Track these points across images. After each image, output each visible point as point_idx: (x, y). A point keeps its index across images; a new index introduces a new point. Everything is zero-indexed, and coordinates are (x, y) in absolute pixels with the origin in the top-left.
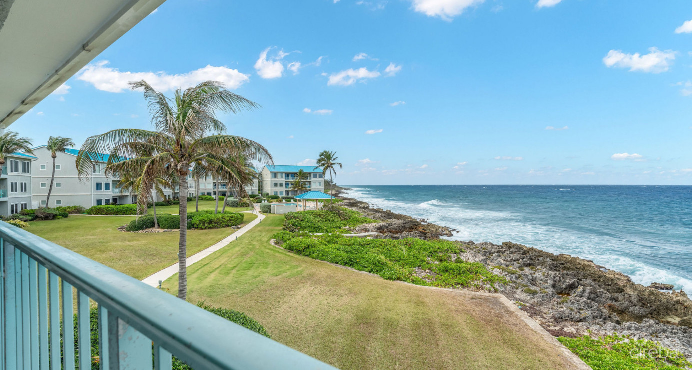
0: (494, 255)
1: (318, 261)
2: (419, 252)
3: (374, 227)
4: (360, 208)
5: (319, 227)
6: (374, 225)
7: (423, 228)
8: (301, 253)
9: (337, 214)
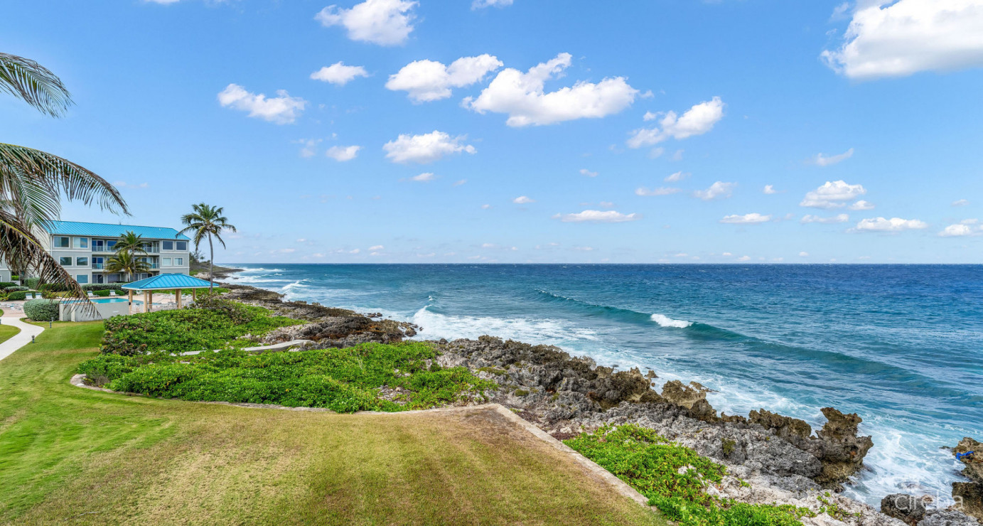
0: (473, 354)
1: (203, 403)
2: (381, 363)
3: (298, 330)
4: (266, 301)
5: (190, 339)
6: (298, 327)
7: (376, 326)
8: (160, 395)
9: (225, 313)
